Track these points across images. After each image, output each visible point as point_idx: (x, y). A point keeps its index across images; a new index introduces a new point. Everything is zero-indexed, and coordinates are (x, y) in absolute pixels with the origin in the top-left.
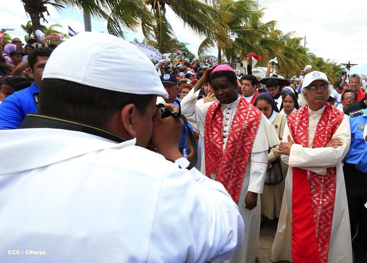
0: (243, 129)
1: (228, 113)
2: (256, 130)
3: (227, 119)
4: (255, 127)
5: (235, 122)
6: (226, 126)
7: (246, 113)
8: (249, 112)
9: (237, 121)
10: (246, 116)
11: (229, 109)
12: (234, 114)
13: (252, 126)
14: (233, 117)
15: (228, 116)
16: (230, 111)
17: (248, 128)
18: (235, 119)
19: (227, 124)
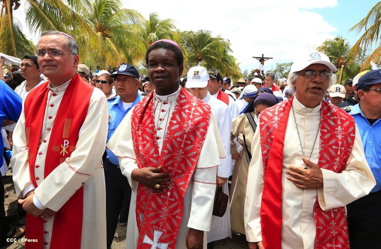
0: (185, 133)
1: (163, 111)
2: (204, 134)
3: (161, 120)
4: (202, 130)
5: (175, 122)
6: (159, 129)
7: (189, 109)
8: (193, 109)
9: (177, 120)
10: (190, 114)
11: (165, 103)
12: (172, 110)
13: (198, 129)
14: (171, 116)
15: (162, 115)
16: (166, 107)
17: (193, 132)
18: (173, 118)
19: (161, 127)
